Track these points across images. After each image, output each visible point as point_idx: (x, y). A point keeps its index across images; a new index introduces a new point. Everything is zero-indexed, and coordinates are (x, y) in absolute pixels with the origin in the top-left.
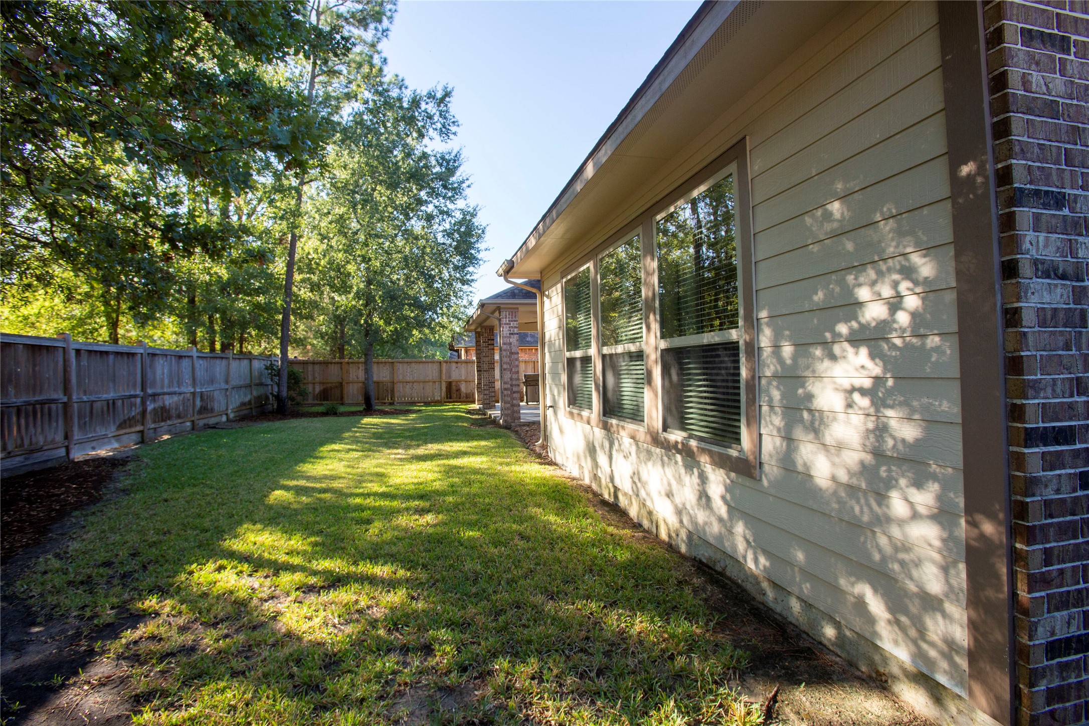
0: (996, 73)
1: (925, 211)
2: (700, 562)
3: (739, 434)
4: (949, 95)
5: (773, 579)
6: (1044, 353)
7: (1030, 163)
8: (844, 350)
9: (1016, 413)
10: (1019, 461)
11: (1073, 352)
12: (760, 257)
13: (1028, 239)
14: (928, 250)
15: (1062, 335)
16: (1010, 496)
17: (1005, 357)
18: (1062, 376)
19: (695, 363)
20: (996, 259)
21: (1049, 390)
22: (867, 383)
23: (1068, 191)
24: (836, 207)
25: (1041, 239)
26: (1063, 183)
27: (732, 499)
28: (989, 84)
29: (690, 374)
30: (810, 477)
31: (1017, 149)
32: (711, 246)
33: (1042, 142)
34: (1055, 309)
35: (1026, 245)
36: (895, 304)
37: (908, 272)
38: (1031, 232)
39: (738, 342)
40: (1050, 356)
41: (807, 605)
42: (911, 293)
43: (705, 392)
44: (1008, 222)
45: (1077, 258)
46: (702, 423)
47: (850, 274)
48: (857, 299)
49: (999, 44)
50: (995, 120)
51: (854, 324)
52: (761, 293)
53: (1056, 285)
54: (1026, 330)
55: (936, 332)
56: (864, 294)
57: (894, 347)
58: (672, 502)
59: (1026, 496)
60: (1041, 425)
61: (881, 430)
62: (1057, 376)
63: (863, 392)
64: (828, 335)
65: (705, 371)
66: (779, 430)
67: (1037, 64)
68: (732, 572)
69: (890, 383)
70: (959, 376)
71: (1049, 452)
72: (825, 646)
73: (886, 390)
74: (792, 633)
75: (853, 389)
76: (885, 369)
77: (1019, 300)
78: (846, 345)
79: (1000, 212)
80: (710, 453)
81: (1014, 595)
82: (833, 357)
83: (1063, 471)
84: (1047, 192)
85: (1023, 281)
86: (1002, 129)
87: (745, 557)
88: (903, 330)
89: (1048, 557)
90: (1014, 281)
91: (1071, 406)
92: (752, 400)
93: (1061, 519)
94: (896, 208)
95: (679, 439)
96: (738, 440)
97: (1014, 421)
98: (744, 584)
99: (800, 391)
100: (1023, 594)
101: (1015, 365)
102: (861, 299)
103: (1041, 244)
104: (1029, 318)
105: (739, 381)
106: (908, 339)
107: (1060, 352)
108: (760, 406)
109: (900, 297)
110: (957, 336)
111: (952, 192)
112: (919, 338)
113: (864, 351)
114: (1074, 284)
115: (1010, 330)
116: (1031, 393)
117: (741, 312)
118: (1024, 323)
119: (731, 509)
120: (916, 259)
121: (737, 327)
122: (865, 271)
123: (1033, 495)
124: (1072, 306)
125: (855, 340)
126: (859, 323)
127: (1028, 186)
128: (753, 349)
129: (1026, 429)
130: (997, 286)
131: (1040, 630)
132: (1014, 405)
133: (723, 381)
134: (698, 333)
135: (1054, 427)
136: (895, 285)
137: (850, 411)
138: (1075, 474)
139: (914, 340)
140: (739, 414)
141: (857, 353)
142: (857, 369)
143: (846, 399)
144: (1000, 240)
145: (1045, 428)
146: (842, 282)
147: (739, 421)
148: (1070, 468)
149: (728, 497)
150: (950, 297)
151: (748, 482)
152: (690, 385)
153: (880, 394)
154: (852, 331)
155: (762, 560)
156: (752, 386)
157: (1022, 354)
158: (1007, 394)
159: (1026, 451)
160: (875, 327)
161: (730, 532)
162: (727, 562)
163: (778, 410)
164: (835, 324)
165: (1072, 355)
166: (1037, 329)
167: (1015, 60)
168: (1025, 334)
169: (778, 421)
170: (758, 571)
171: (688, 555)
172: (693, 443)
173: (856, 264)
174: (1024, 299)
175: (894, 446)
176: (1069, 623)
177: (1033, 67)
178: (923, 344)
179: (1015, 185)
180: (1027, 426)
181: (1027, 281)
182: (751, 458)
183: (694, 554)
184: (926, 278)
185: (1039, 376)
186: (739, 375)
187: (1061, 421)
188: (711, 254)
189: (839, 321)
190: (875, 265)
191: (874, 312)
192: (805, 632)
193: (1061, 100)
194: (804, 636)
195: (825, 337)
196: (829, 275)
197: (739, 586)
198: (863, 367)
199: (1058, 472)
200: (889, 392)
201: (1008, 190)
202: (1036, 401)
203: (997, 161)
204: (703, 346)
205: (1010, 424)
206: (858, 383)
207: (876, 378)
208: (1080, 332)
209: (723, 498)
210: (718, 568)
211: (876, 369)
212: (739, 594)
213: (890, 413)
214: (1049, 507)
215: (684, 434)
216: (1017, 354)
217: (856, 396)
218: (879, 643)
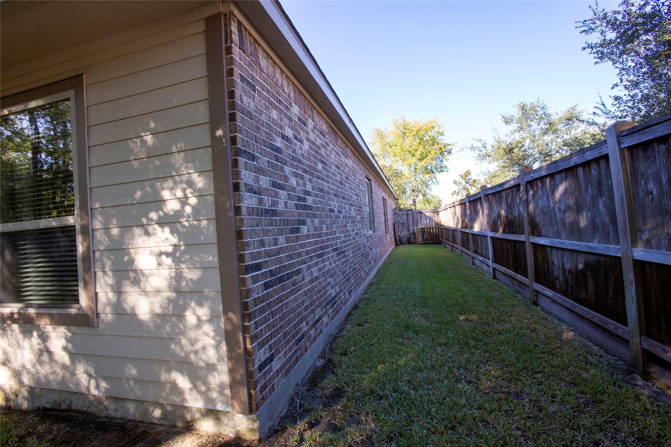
0: (230, 89)
1: (200, 151)
2: (45, 409)
3: (78, 295)
4: (210, 92)
5: (113, 395)
6: (250, 228)
7: (243, 137)
8: (155, 229)
9: (241, 258)
10: (243, 282)
11: (260, 228)
12: (93, 164)
13: (243, 173)
14: (201, 172)
15: (256, 220)
16: (241, 300)
17: (236, 231)
18: (256, 239)
19: (31, 244)
20: (231, 182)
21: (252, 246)
22: (170, 249)
23: (256, 154)
24: (149, 139)
25: (247, 174)
26: (254, 150)
27: (74, 346)
28: (228, 94)
29: (26, 254)
30: (136, 315)
31: (238, 129)
32: (49, 154)
33: (247, 129)
34: (253, 208)
35: (242, 176)
36: (184, 201)
37: (190, 184)
38: (244, 170)
39: (74, 226)
40: (252, 230)
41: (140, 402)
42: (192, 196)
43: (43, 267)
44: (235, 163)
45: (259, 185)
46: (41, 293)
47: (158, 182)
48: (162, 197)
49: (232, 76)
50: (230, 112)
51: (161, 213)
52: (94, 191)
53: (253, 196)
54: (243, 217)
55: (206, 218)
56: (166, 194)
57: (184, 226)
58: (9, 368)
59: (247, 299)
60: (251, 263)
61: (178, 277)
62: (255, 239)
63: (167, 254)
64: (144, 221)
65: (42, 250)
66: (112, 286)
67: (245, 92)
68: (78, 405)
69: (183, 248)
70: (216, 242)
71: (254, 275)
72: (155, 424)
73: (181, 252)
74: (131, 427)
75: (161, 254)
76: (180, 240)
77: (240, 203)
78: (156, 226)
79: (232, 158)
80: (51, 316)
81: (246, 348)
82: (147, 234)
83: (259, 284)
84: (249, 152)
85: (241, 193)
86: (233, 118)
87: (88, 388)
88: (189, 216)
89: (257, 325)
90: (238, 193)
91: (260, 253)
92: (88, 269)
93: (260, 306)
94: (185, 146)
95: (16, 310)
96: (77, 301)
97: (241, 262)
98: (89, 410)
99: (126, 258)
100: (249, 346)
101: (240, 234)
102: (165, 199)
103: (248, 176)
104: (244, 211)
105: (76, 256)
106: (191, 222)
107: (256, 228)
108: (95, 272)
109: (186, 198)
110: (215, 220)
111: (212, 143)
112: (197, 221)
113: (167, 230)
114: (259, 196)
115: (238, 217)
116: (246, 248)
117: (77, 204)
118: (243, 214)
119: (72, 355)
120: (195, 177)
121: (74, 215)
122: (167, 180)
123: (250, 298)
124: (258, 206)
125: (162, 223)
126: (164, 212)
127: (242, 148)
128: (87, 231)
129: (245, 265)
130: (232, 195)
131: (256, 361)
132: (240, 254)
133: (60, 257)
134: (35, 219)
135: (255, 263)
136: (184, 190)
137: (160, 268)
138: (263, 284)
139: (195, 222)
140: (77, 281)
141: (163, 231)
142: (163, 241)
143: (158, 260)
144: (232, 171)
145: (252, 264)
146: (153, 187)
147: (77, 285)
148: (261, 281)
149: (70, 346)
150: (211, 199)
151: (86, 330)
152: (27, 263)
153: (178, 255)
154: (160, 217)
155: (103, 384)
156: (88, 258)
157: (243, 229)
158: (238, 250)
159: (246, 276)
160: (173, 215)
161: (73, 374)
162: (72, 398)
163: (110, 273)
164: (148, 213)
165: (259, 229)
166: (247, 217)
167: (238, 86)
168: (243, 219)
169: (110, 280)
170: (101, 395)
171: (30, 408)
172: (32, 311)
173: (161, 176)
174: (242, 202)
175: (187, 285)
176: (265, 353)
177: (244, 93)
178: (200, 225)
179: (238, 146)
180: (246, 264)
181: (243, 193)
182: (89, 313)
183: (37, 405)
184: (199, 188)
185: (249, 240)
186: (76, 251)
187: (257, 260)
188: (50, 160)
189: (152, 211)
190: (173, 178)
191: (172, 206)
192: (140, 422)
193: (253, 113)
194: (140, 424)
195: (142, 221)
196: (144, 182)
197: (83, 413)
198: (167, 239)
199: (257, 284)
200: (183, 253)
201: (235, 148)
202: (248, 252)
203: (231, 133)
204: (40, 230)
205: (239, 264)
206: (163, 249)
207: (175, 246)
208: (261, 218)
209: (65, 349)
210: (64, 407)
211: (174, 240)
212: (85, 419)
213: (183, 266)
214: (256, 301)
215: (20, 305)
216: (240, 229)
217: (164, 258)
218: (186, 405)
